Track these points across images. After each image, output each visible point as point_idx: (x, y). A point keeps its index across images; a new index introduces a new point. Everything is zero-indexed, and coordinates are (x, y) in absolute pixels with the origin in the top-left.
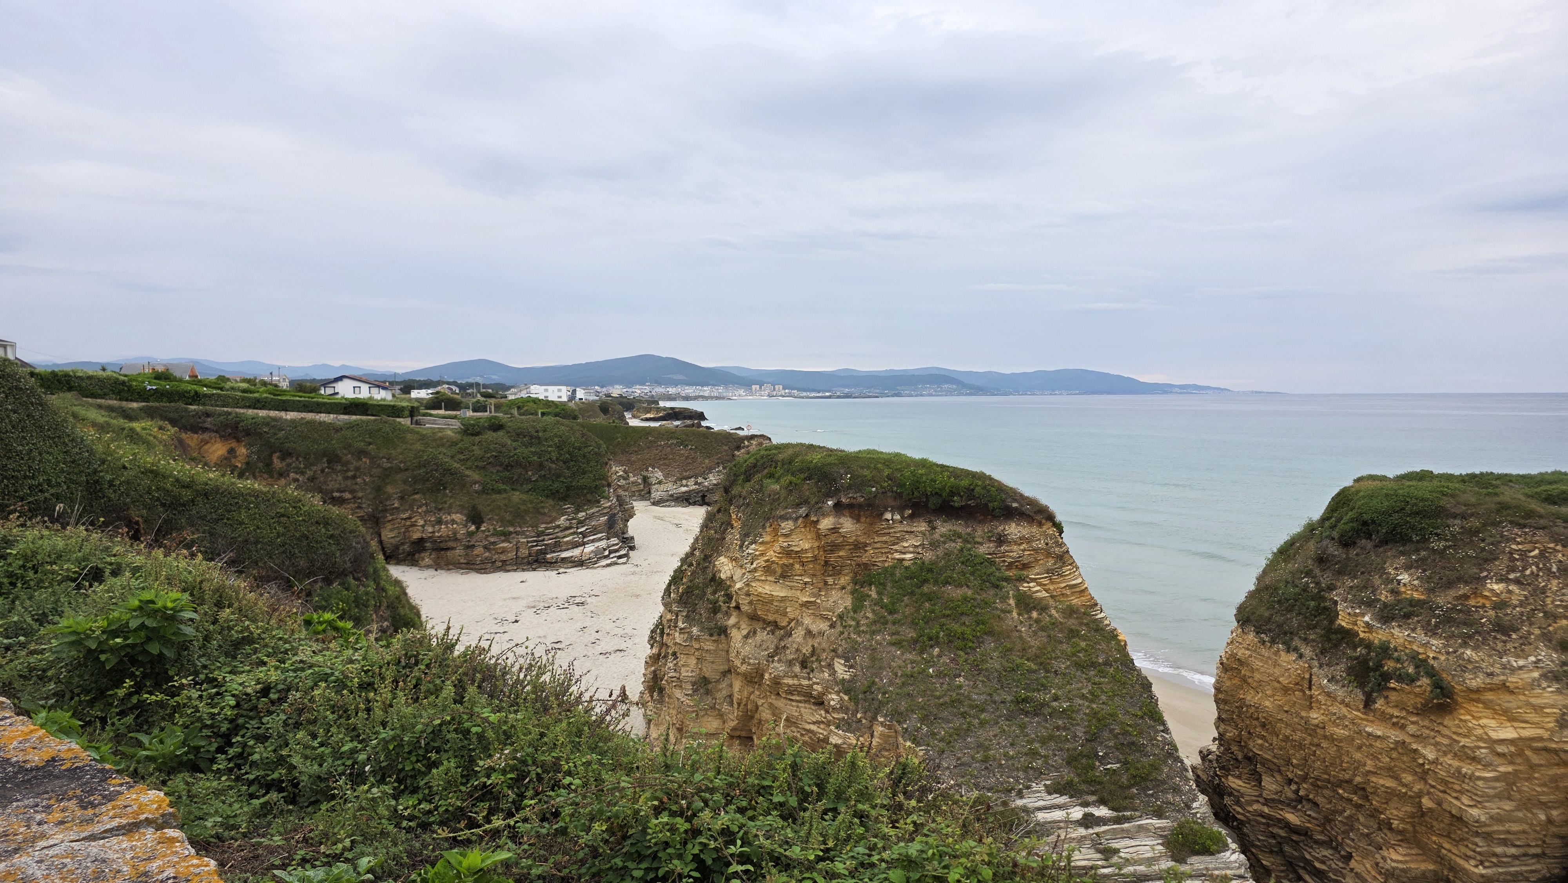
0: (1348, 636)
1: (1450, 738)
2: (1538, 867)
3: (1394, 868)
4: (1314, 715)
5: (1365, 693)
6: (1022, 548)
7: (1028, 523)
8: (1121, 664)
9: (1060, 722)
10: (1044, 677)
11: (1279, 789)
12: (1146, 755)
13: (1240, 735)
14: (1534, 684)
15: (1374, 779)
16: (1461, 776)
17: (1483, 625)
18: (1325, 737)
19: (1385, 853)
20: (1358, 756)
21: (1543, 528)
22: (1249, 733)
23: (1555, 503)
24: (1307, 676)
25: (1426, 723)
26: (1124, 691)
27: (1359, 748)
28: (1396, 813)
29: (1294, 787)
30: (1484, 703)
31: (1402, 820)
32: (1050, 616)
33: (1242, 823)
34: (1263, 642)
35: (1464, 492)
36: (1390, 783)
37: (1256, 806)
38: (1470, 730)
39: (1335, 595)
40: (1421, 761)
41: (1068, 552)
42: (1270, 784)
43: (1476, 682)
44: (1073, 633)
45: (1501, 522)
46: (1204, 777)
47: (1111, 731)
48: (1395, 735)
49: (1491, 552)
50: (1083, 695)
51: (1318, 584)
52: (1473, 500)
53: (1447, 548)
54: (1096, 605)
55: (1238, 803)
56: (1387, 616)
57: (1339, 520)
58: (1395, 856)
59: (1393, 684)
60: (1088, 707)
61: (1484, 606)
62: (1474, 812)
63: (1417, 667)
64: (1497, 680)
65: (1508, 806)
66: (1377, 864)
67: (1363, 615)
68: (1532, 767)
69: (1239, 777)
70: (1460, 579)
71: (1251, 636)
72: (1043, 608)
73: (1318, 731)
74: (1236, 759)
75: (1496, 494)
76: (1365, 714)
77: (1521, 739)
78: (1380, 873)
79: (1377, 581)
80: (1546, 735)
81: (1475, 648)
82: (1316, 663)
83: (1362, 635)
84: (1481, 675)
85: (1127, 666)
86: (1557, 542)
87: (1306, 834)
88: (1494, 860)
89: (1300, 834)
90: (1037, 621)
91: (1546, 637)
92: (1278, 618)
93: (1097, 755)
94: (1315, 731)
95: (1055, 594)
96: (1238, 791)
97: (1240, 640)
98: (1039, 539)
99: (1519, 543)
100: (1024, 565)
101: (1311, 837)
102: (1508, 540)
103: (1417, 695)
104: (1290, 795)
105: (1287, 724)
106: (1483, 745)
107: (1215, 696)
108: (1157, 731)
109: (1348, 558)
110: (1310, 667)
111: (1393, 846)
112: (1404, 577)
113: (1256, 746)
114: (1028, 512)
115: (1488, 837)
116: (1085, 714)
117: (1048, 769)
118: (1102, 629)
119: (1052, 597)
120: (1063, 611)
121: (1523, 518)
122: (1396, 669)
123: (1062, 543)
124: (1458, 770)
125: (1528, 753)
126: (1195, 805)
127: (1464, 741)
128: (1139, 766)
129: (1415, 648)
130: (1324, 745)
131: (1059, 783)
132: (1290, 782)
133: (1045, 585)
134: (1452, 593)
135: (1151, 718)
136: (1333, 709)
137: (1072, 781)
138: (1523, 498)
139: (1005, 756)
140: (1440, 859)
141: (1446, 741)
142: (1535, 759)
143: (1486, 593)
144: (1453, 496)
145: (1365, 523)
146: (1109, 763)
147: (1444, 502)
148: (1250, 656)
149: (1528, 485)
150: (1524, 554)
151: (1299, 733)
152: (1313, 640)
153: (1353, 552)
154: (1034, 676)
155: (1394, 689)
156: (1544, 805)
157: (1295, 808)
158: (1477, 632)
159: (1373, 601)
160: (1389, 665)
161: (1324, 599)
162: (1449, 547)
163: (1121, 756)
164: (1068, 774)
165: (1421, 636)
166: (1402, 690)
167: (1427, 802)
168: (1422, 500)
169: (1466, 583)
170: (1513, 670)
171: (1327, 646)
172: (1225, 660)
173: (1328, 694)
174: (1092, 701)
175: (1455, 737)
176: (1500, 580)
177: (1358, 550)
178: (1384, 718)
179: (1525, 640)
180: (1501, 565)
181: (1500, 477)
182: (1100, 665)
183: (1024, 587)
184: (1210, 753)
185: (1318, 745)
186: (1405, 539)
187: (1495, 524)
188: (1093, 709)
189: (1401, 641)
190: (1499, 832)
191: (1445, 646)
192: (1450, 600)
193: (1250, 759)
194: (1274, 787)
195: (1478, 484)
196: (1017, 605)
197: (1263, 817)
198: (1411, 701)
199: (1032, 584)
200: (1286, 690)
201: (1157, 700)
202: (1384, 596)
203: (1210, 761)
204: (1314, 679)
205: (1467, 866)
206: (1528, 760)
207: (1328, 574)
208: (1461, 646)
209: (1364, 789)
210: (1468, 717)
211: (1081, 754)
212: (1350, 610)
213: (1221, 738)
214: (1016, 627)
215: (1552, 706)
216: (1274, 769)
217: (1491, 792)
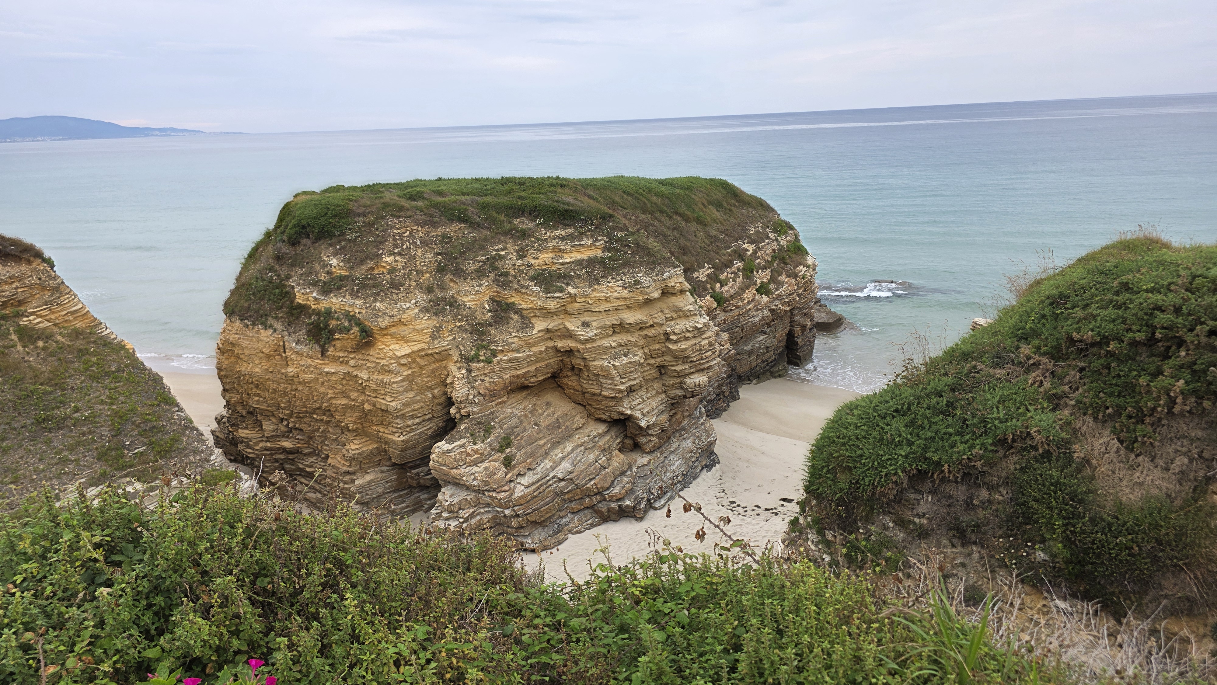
0: (303, 309)
1: (375, 362)
2: (431, 425)
3: (354, 455)
4: (290, 369)
5: (320, 346)
6: (14, 286)
7: (16, 262)
8: (133, 367)
9: (85, 429)
10: (61, 395)
11: (275, 427)
12: (167, 433)
13: (242, 398)
14: (417, 316)
15: (334, 402)
16: (383, 384)
17: (384, 285)
18: (300, 383)
19: (347, 447)
20: (322, 390)
21: (410, 217)
22: (248, 394)
23: (415, 200)
24: (281, 343)
25: (360, 356)
26: (139, 389)
27: (323, 384)
28: (349, 420)
29: (285, 423)
30: (391, 335)
31: (355, 423)
32: (57, 342)
33: (253, 459)
34: (247, 326)
35: (363, 198)
36: (344, 401)
37: (261, 445)
38: (385, 354)
39: (291, 282)
40: (360, 382)
41: (63, 283)
42: (268, 426)
43: (384, 322)
44: (82, 352)
45: (386, 216)
46: (221, 436)
47: (133, 423)
48: (343, 369)
49: (383, 237)
50: (102, 401)
51: (279, 276)
52: (368, 203)
53: (357, 237)
54: (101, 324)
55: (248, 446)
56: (326, 289)
57: (286, 228)
58: (353, 447)
59: (337, 336)
60: (109, 410)
61: (383, 273)
62: (394, 404)
63: (350, 321)
64: (396, 319)
65: (411, 395)
66: (344, 456)
67: (312, 292)
68: (421, 368)
69: (246, 428)
70: (367, 258)
71: (238, 323)
72: (48, 337)
73: (295, 379)
74: (242, 416)
75: (381, 197)
76: (322, 360)
77: (413, 352)
78: (347, 461)
79: (317, 267)
80: (426, 347)
81: (382, 301)
82: (286, 333)
83: (313, 307)
84: (387, 318)
85: (139, 368)
86: (418, 225)
87: (298, 452)
88: (408, 429)
89: (294, 453)
90: (44, 349)
91: (419, 286)
92: (254, 306)
93: (124, 446)
94: (292, 380)
95: (57, 322)
96: (247, 438)
97: (230, 328)
98: (31, 276)
99: (397, 229)
100: (19, 301)
101: (301, 453)
102: (392, 227)
103: (352, 340)
104: (284, 429)
105: (273, 381)
106: (393, 361)
107: (218, 374)
108: (174, 412)
109: (296, 254)
110: (283, 337)
111: (352, 441)
112: (334, 262)
113: (254, 403)
114: (13, 253)
115: (403, 417)
116: (107, 416)
117: (79, 470)
118: (109, 343)
119: (55, 325)
120: (69, 335)
121: (398, 211)
122: (338, 325)
123: (55, 276)
124: (382, 381)
125: (418, 360)
126: (212, 458)
127: (383, 362)
128: (162, 443)
129: (347, 308)
130: (300, 388)
131: (93, 478)
132: (282, 420)
133: (46, 316)
134: (364, 268)
135: (166, 403)
136: (302, 363)
137: (105, 472)
138: (397, 199)
139: (35, 471)
140: (379, 439)
141: (373, 365)
142: (422, 362)
143: (383, 264)
144: (356, 201)
145: (303, 227)
146: (136, 448)
147: (352, 206)
148: (239, 338)
149: (400, 189)
150: (401, 235)
151: (282, 385)
152: (282, 317)
153: (299, 249)
154: (51, 397)
155: (338, 339)
156: (430, 388)
157: (288, 437)
158: (381, 291)
159: (317, 281)
160: (333, 323)
161: (284, 286)
162: (358, 237)
163: (145, 440)
164: (99, 468)
165: (349, 300)
166: (343, 338)
167: (367, 407)
168: (338, 206)
169: (371, 259)
170: (404, 311)
171: (291, 319)
172: (221, 346)
173: (297, 353)
174: (112, 404)
175: (378, 361)
176: (390, 255)
177: (302, 247)
178: (335, 359)
179: (408, 291)
180: (389, 245)
181: (384, 185)
182: (113, 372)
183: (24, 321)
184: (223, 417)
185: (296, 390)
186: (331, 235)
187: (383, 218)
188: (113, 410)
189: (338, 306)
190: (408, 412)
191: (364, 303)
192: (363, 272)
193: (252, 413)
194: (271, 427)
195: (372, 192)
196: (20, 339)
197: (267, 450)
198: (349, 344)
199: (31, 318)
200: (268, 357)
201: (169, 389)
202: (323, 277)
203: (224, 423)
204: (287, 344)
205: (394, 438)
206: (418, 364)
207: (285, 267)
208: (373, 302)
209: (329, 410)
210: (383, 346)
211: (110, 449)
212: (303, 291)
213: (228, 405)
214: (23, 358)
215: (427, 328)
216: (269, 414)
217: (401, 389)
